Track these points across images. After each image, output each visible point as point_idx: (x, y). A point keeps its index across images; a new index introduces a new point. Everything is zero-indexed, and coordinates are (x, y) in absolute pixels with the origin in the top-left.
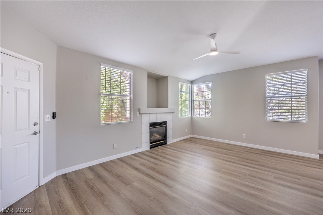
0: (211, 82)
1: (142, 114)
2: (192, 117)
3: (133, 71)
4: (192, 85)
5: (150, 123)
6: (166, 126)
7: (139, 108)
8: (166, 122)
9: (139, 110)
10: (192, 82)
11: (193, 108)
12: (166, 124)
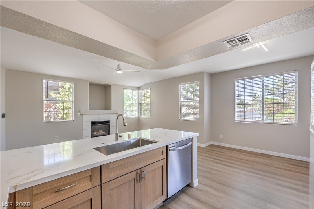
0: (150, 89)
1: (83, 115)
2: (139, 117)
3: (73, 83)
4: (139, 91)
5: (91, 122)
6: (109, 124)
7: (80, 110)
8: (109, 121)
9: (80, 112)
10: (139, 88)
11: (140, 109)
12: (109, 123)
